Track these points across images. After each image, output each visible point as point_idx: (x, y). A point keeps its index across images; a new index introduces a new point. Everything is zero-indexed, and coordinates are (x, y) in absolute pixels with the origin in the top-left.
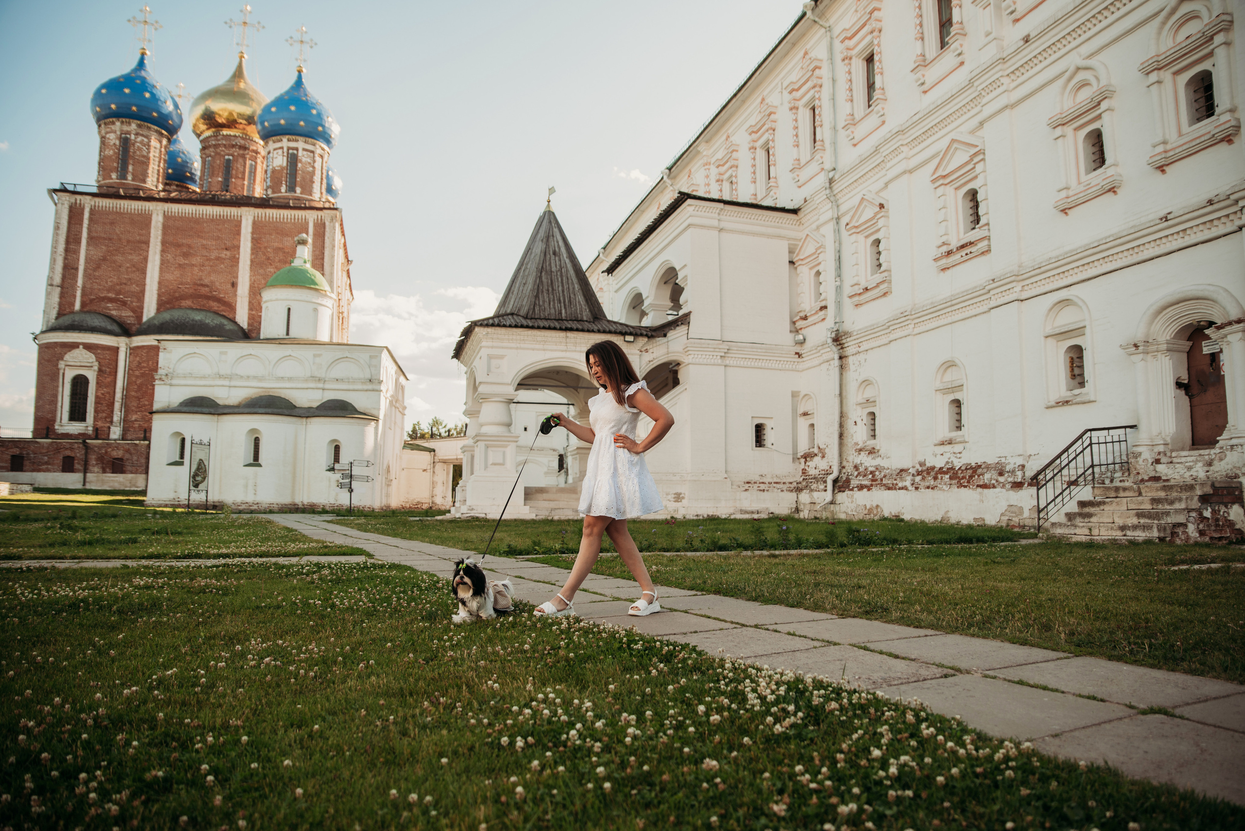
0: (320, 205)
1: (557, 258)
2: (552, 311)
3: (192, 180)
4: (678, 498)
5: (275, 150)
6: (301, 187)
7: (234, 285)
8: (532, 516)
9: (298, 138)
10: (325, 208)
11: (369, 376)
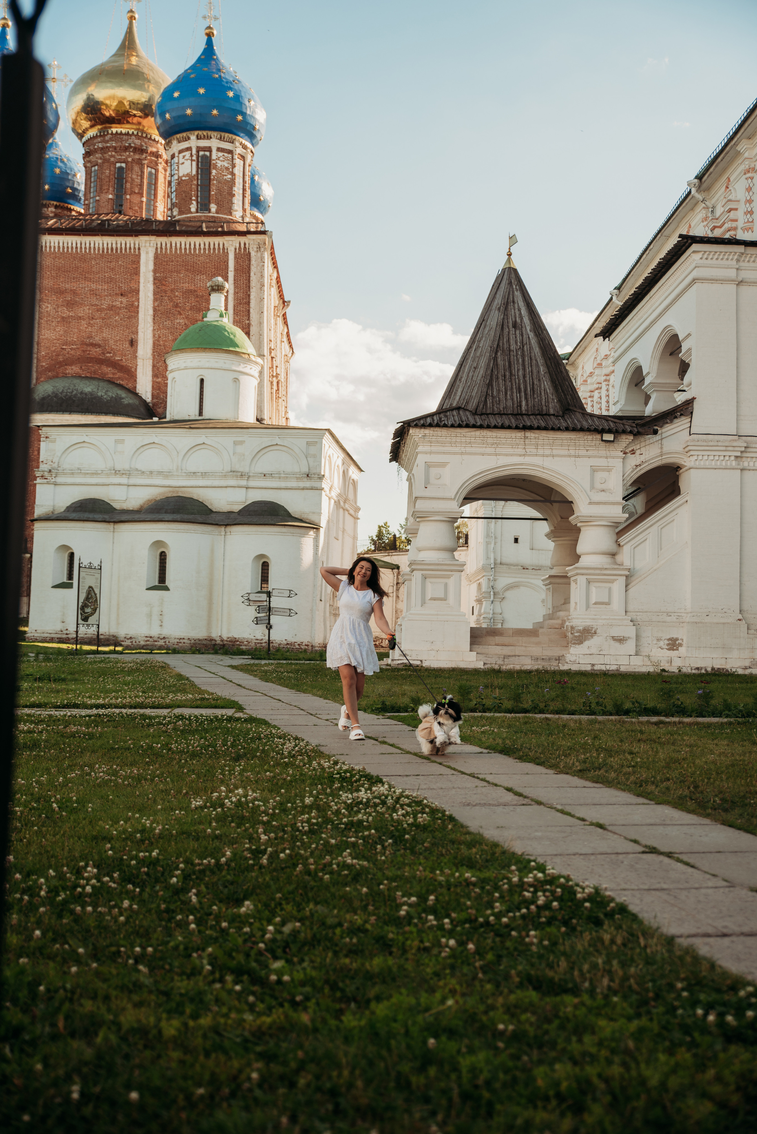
0: (243, 228)
1: (518, 332)
2: (507, 403)
3: (74, 197)
4: (674, 644)
5: (180, 152)
6: (217, 204)
7: (133, 343)
8: (480, 665)
9: (210, 133)
10: (248, 232)
11: (305, 470)
